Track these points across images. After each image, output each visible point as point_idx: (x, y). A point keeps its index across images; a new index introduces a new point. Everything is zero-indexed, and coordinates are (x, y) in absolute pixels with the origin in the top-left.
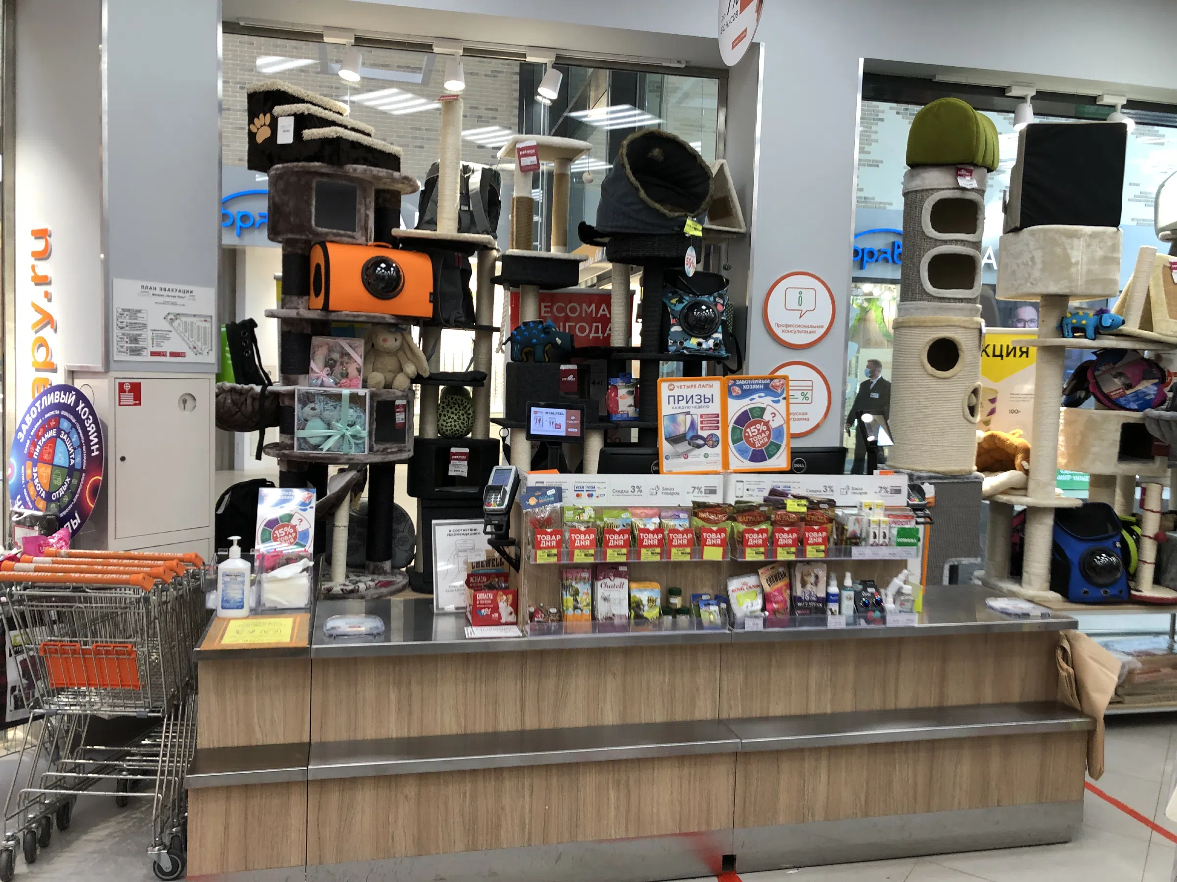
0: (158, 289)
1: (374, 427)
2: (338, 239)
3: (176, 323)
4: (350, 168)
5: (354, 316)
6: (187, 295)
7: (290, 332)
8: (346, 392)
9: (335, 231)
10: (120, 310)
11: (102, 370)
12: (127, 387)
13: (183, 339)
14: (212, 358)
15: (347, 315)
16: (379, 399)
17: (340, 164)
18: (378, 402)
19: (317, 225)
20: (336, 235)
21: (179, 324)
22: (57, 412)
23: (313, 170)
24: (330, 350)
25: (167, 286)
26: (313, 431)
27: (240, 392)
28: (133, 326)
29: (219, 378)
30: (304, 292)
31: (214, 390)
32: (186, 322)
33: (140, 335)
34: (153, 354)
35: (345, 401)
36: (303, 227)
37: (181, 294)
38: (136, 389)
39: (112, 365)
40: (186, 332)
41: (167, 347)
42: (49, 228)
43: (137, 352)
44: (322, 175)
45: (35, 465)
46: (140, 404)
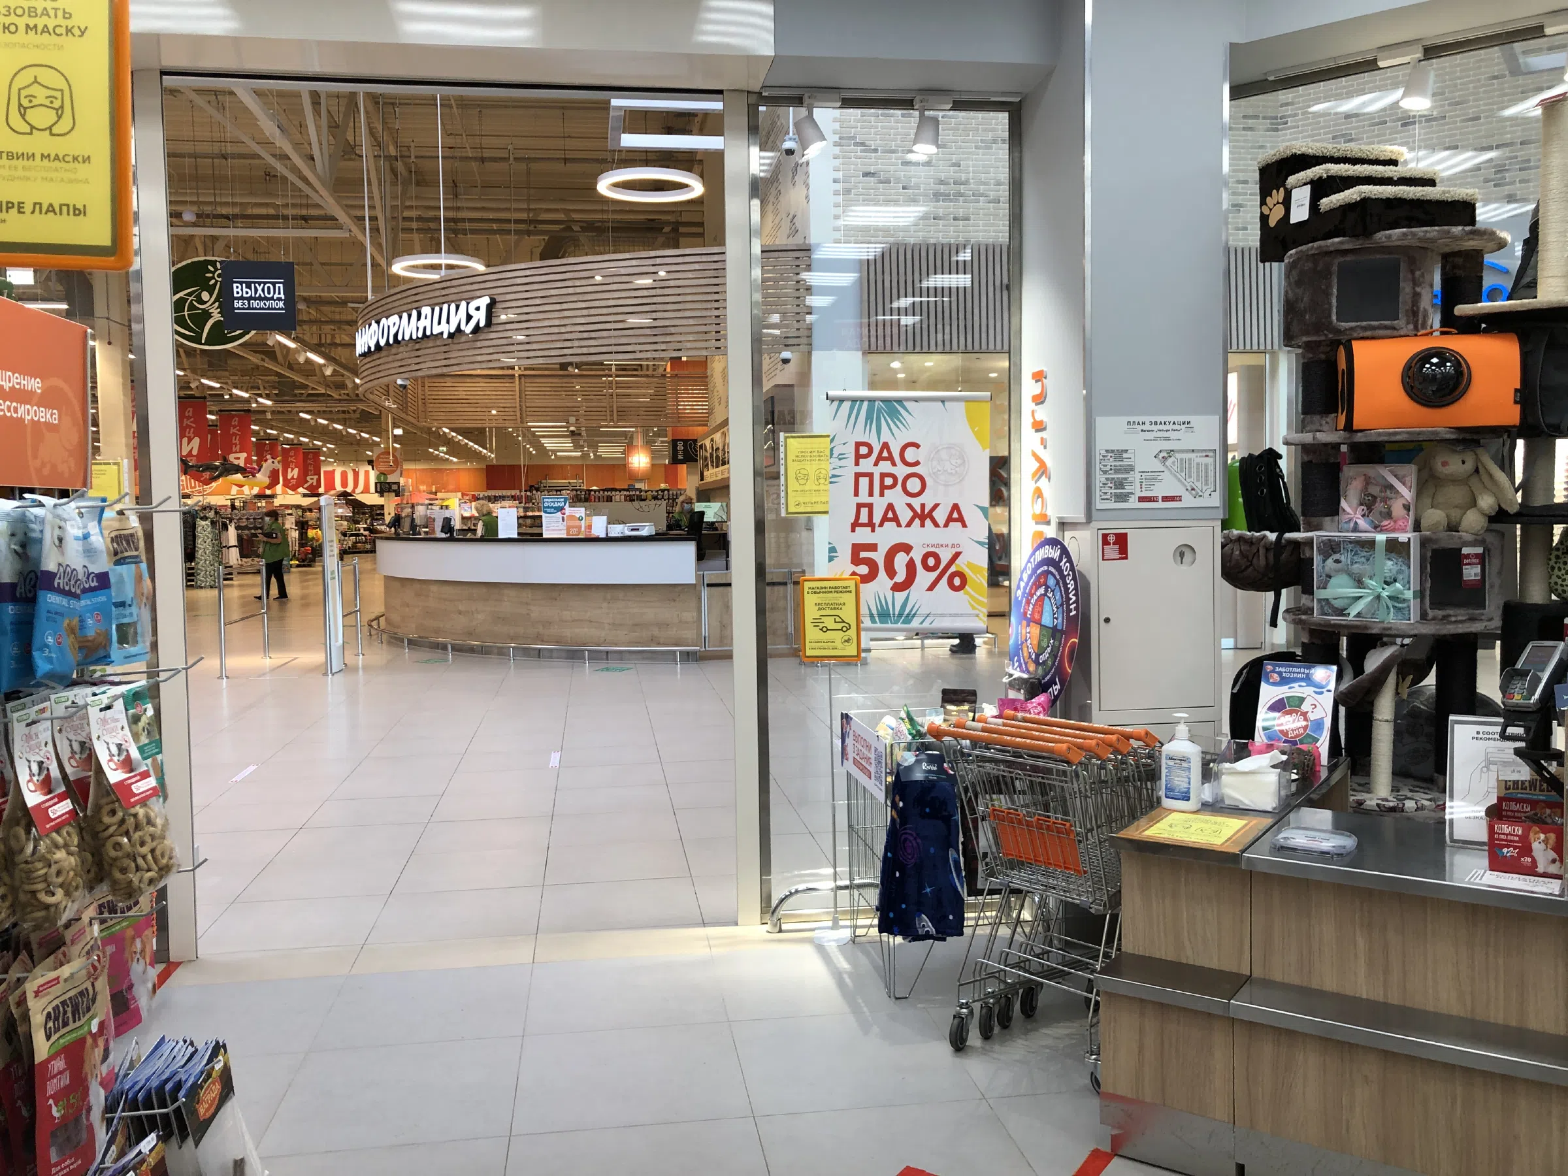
0: (1148, 423)
1: (1428, 585)
2: (1369, 333)
3: (1169, 462)
4: (1381, 236)
5: (1390, 434)
6: (1183, 427)
7: (1311, 462)
8: (1381, 538)
9: (1364, 324)
10: (1103, 453)
11: (1084, 521)
12: (1112, 539)
13: (1179, 480)
14: (1216, 500)
15: (1379, 434)
16: (1435, 547)
17: (1368, 233)
18: (1434, 551)
19: (1338, 320)
20: (1365, 329)
21: (1174, 462)
22: (1046, 568)
23: (1332, 249)
24: (1368, 481)
25: (1159, 419)
26: (1339, 589)
27: (1250, 542)
28: (1117, 470)
29: (1225, 525)
30: (1329, 407)
31: (1219, 540)
32: (1182, 460)
33: (1126, 479)
34: (1141, 499)
35: (1380, 549)
36: (1322, 325)
37: (1176, 427)
38: (1121, 541)
39: (1094, 513)
40: (1182, 471)
41: (1159, 491)
42: (1045, 369)
43: (1123, 498)
44: (1345, 252)
45: (1028, 625)
46: (1126, 558)
